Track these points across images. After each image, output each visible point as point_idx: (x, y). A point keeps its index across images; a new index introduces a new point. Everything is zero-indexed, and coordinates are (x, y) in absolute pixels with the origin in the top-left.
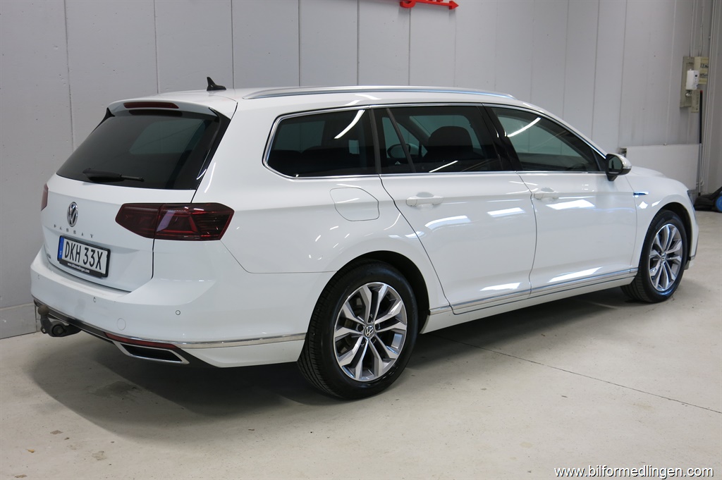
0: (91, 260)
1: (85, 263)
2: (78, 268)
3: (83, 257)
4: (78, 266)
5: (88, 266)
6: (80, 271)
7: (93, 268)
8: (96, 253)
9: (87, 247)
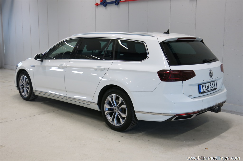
0: (212, 86)
1: (211, 88)
2: (209, 91)
3: (210, 87)
4: (209, 90)
5: (212, 88)
6: (210, 91)
7: (214, 88)
8: (213, 83)
9: (210, 83)
